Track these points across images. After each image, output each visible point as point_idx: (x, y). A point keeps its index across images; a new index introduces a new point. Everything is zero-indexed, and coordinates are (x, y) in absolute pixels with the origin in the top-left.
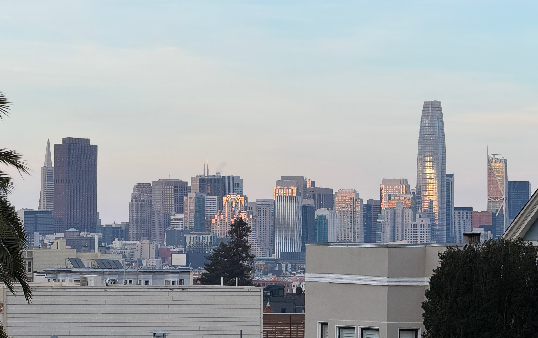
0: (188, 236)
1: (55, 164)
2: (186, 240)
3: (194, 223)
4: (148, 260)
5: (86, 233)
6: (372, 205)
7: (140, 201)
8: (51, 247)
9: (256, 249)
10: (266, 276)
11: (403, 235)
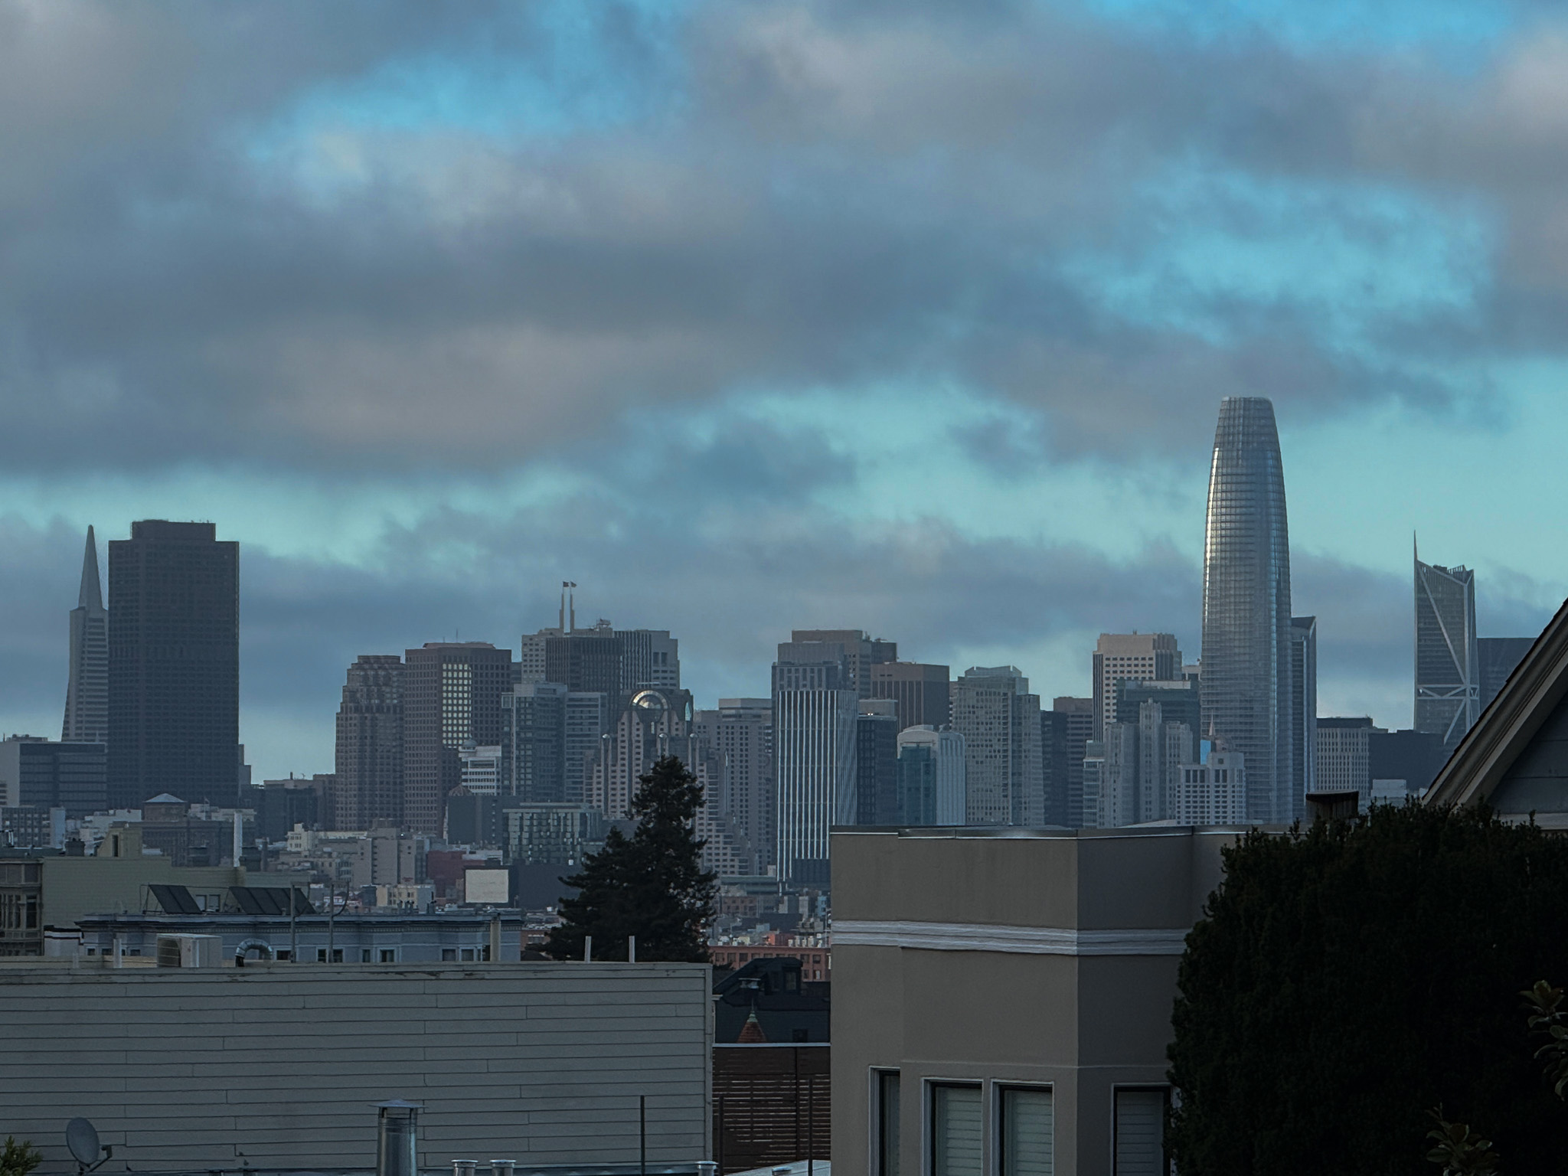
0: (514, 814)
1: (110, 602)
2: (506, 825)
3: (533, 774)
4: (396, 887)
5: (207, 807)
6: (1070, 714)
7: (369, 709)
8: (96, 851)
9: (721, 852)
10: (751, 932)
11: (1163, 803)
